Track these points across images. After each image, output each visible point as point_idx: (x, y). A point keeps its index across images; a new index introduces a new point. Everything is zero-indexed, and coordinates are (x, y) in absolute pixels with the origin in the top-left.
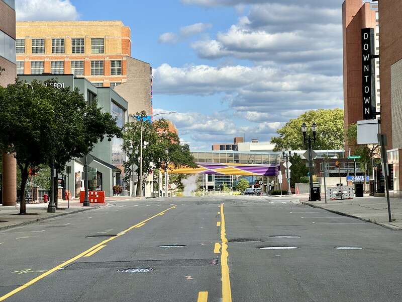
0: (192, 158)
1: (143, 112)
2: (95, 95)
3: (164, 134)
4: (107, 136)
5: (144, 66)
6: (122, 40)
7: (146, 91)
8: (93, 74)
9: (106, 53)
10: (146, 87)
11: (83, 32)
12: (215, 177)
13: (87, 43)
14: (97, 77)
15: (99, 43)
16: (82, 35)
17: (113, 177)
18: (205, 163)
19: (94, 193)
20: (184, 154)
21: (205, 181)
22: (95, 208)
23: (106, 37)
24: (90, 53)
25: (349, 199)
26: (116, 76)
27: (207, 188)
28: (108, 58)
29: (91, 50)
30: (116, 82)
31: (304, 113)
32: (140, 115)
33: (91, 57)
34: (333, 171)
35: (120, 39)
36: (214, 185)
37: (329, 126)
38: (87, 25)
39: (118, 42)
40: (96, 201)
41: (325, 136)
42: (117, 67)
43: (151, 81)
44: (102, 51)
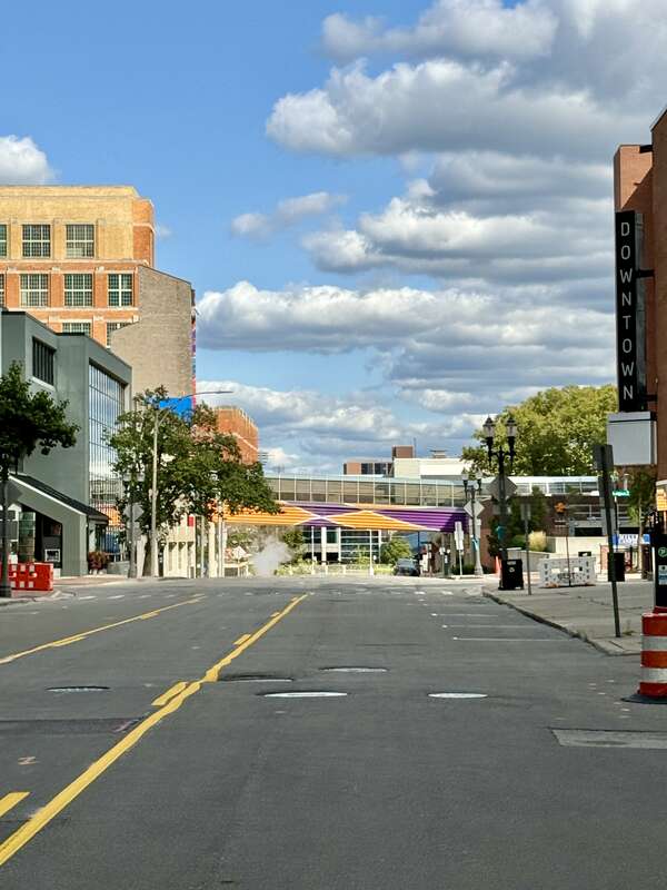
0: (268, 492)
1: (161, 391)
2: (51, 351)
3: (206, 438)
4: (41, 444)
5: (178, 288)
6: (135, 228)
7: (181, 343)
8: (68, 304)
9: (98, 258)
10: (182, 333)
11: (48, 211)
12: (343, 534)
13: (57, 235)
14: (77, 309)
15: (84, 235)
16: (44, 216)
17: (88, 532)
18: (312, 503)
19: (27, 568)
20: (252, 483)
21: (318, 541)
22: (22, 602)
23: (100, 223)
24: (63, 257)
25: (586, 585)
26: (120, 308)
27: (324, 558)
28: (102, 268)
29: (64, 251)
30: (121, 321)
31: (534, 395)
32: (154, 397)
33: (64, 266)
34: (583, 525)
35: (130, 227)
36: (340, 551)
37: (589, 423)
38: (57, 194)
39: (124, 233)
40: (31, 585)
41: (582, 445)
42: (123, 287)
43: (194, 320)
44: (90, 252)
